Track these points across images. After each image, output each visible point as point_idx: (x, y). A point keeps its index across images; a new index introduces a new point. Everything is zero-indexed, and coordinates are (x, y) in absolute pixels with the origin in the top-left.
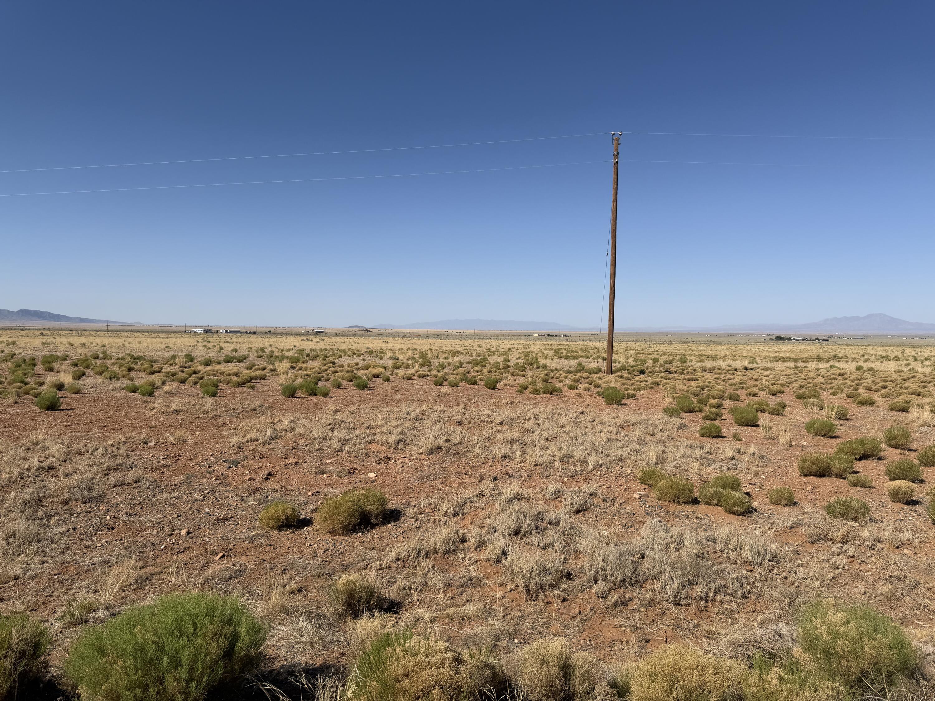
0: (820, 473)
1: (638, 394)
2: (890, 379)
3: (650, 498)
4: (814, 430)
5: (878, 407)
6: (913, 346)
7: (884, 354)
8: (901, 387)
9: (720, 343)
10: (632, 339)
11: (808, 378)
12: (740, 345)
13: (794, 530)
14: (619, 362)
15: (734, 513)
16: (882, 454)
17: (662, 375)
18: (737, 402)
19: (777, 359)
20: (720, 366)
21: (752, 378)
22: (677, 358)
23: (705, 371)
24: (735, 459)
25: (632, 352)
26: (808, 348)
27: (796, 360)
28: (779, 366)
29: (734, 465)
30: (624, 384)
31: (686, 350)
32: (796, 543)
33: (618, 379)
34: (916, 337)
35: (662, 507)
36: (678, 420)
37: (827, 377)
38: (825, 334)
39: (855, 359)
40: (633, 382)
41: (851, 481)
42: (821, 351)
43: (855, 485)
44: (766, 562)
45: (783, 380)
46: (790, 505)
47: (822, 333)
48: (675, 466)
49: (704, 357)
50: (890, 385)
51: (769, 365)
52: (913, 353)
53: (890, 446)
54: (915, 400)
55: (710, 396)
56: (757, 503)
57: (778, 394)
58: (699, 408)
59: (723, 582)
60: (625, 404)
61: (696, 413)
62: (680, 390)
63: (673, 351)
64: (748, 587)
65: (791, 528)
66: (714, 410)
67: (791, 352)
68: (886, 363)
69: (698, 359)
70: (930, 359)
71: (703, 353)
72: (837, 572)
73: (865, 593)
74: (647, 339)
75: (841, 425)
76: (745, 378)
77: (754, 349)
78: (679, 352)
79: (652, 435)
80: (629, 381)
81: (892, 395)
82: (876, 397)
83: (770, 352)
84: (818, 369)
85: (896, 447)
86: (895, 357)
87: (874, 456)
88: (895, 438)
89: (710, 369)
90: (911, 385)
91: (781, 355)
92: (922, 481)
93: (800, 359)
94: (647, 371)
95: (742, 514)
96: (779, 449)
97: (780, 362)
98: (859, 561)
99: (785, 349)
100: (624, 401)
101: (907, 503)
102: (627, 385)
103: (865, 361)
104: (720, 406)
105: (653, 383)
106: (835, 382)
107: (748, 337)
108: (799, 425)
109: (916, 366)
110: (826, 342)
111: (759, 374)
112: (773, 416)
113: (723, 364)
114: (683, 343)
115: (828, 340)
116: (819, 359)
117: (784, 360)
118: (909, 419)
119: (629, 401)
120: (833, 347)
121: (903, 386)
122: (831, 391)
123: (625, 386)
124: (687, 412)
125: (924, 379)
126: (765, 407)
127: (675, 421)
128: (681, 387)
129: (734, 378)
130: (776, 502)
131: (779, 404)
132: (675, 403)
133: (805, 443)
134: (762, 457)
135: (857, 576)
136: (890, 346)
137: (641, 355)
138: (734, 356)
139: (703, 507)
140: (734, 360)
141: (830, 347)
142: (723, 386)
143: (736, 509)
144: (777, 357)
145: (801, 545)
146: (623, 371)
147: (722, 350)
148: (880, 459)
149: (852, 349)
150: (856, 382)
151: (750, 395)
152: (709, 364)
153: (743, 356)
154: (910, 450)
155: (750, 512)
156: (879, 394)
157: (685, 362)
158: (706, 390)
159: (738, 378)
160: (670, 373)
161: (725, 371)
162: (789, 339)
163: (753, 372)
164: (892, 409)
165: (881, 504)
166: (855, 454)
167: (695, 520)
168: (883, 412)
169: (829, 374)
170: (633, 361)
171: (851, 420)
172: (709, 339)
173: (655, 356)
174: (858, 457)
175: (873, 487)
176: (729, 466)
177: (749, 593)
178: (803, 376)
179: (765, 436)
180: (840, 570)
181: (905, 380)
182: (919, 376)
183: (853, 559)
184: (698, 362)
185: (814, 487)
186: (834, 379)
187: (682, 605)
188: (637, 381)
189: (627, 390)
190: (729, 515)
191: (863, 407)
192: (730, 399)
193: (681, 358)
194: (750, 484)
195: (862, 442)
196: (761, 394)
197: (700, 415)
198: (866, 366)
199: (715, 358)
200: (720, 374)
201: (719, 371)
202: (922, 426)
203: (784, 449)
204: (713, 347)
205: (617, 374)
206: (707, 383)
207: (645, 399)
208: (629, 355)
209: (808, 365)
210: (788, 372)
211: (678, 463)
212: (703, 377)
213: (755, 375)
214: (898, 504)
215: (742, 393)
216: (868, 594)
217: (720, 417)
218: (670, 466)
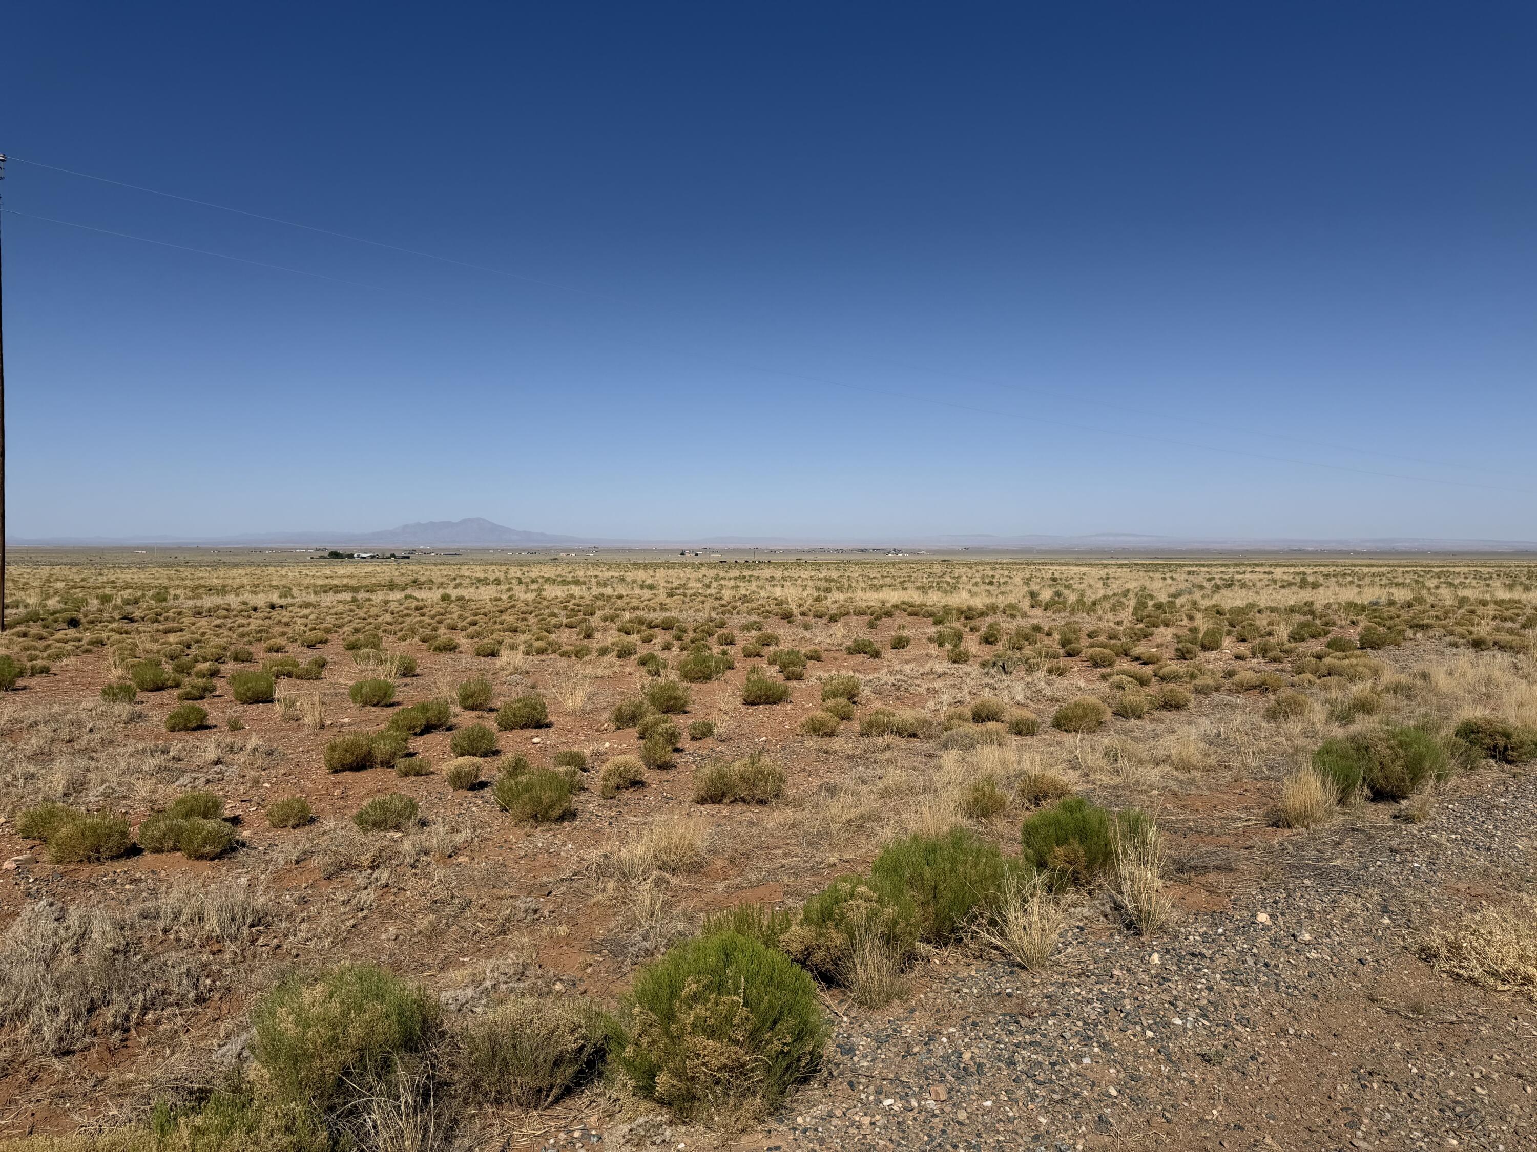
0: (357, 763)
1: (55, 667)
2: (482, 611)
3: (39, 864)
4: (362, 697)
5: (461, 652)
6: (520, 564)
7: (482, 576)
8: (495, 622)
9: (236, 565)
10: (64, 560)
11: (370, 616)
12: (270, 568)
13: (302, 864)
14: (26, 606)
15: (202, 857)
16: (453, 721)
17: (114, 625)
18: (248, 664)
19: (326, 589)
20: (229, 605)
21: (280, 621)
22: (151, 593)
23: (200, 613)
24: (221, 763)
25: (60, 585)
26: (378, 569)
27: (356, 590)
28: (328, 599)
29: (218, 773)
30: (26, 649)
31: (170, 578)
32: (303, 886)
33: (15, 638)
34: (524, 551)
35: (62, 875)
36: (128, 707)
37: (398, 613)
38: (405, 548)
39: (442, 584)
40: (49, 642)
41: (401, 770)
42: (397, 574)
43: (406, 774)
44: (246, 931)
45: (330, 621)
46: (304, 825)
47: (400, 546)
48: (102, 794)
49: (201, 591)
50: (481, 619)
51: (312, 598)
52: (519, 574)
53: (466, 708)
54: (508, 638)
55: (200, 658)
56: (248, 832)
57: (318, 646)
58: (174, 680)
59: (160, 986)
60: (24, 688)
61: (169, 691)
62: (146, 651)
63: (146, 581)
64: (208, 982)
65: (297, 862)
66: (200, 682)
67: (351, 576)
68: (482, 589)
69: (190, 594)
70: (537, 581)
71: (202, 582)
72: (360, 915)
73: (397, 937)
74: (98, 559)
75: (406, 685)
76: (267, 622)
77: (291, 574)
78: (156, 583)
79: (70, 741)
80: (41, 642)
81: (482, 634)
82: (461, 639)
83: (318, 577)
84: (386, 602)
85: (473, 708)
86: (495, 580)
87: (440, 726)
88: (472, 696)
89: (209, 610)
90: (507, 618)
91: (335, 582)
92: (496, 753)
93: (362, 587)
94: (83, 620)
95: (220, 856)
96: (302, 734)
97: (331, 593)
98: (395, 890)
99: (341, 571)
100: (20, 683)
101: (473, 788)
102: (35, 649)
103: (456, 587)
104: (214, 674)
105: (92, 643)
106: (408, 619)
107: (286, 554)
108: (342, 691)
109: (519, 591)
110: (407, 560)
111: (292, 614)
112: (304, 682)
113: (233, 600)
114: (167, 566)
115: (408, 557)
116: (392, 586)
117: (336, 589)
118: (498, 666)
119: (33, 682)
120: (414, 568)
121: (498, 620)
122: (400, 634)
123: (28, 652)
124: (152, 691)
125: (524, 608)
126: (291, 668)
127: (122, 709)
128: (149, 645)
129: (249, 624)
130: (280, 824)
131: (316, 662)
132: (130, 676)
133: (346, 720)
134: (270, 753)
135: (388, 914)
136: (492, 564)
137: (78, 590)
138: (258, 586)
139: (148, 858)
140: (256, 593)
141: (410, 568)
142: (225, 639)
143: (208, 849)
144: (326, 586)
145: (312, 886)
146: (31, 623)
147: (239, 576)
148: (449, 729)
149: (440, 570)
150: (437, 618)
151: (270, 650)
152: (208, 602)
153: (271, 586)
154: (491, 710)
155: (234, 849)
156: (464, 633)
157: (165, 600)
158: (194, 647)
159: (255, 623)
160: (132, 620)
161: (235, 613)
162: (351, 556)
163: (284, 613)
164: (478, 655)
165: (439, 796)
166: (414, 727)
167: (127, 887)
168: (465, 659)
169: (402, 608)
170: (59, 602)
171: (422, 675)
172: (216, 558)
173: (108, 591)
174: (418, 730)
175: (433, 773)
176: (210, 777)
177: (210, 990)
178: (362, 615)
179: (283, 716)
180: (365, 912)
181: (502, 612)
182: (520, 605)
183: (385, 890)
184: (190, 598)
185: (346, 788)
186: (408, 615)
187: (74, 1052)
188: (58, 641)
189: (32, 658)
190: (196, 862)
191: (441, 655)
192: (236, 659)
193: (158, 594)
194: (242, 801)
195: (424, 708)
196: (290, 647)
197: (176, 692)
198: (454, 593)
199: (223, 590)
200: (226, 617)
201: (225, 613)
202: (511, 674)
203: (310, 734)
204: (222, 572)
205: (15, 630)
206: (197, 636)
207: (69, 674)
208: (51, 591)
209: (373, 596)
210: (340, 608)
211: (109, 787)
212: (194, 624)
213: (285, 616)
214: (460, 791)
215: (258, 651)
216: (401, 937)
217: (210, 692)
218: (93, 795)
